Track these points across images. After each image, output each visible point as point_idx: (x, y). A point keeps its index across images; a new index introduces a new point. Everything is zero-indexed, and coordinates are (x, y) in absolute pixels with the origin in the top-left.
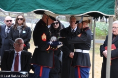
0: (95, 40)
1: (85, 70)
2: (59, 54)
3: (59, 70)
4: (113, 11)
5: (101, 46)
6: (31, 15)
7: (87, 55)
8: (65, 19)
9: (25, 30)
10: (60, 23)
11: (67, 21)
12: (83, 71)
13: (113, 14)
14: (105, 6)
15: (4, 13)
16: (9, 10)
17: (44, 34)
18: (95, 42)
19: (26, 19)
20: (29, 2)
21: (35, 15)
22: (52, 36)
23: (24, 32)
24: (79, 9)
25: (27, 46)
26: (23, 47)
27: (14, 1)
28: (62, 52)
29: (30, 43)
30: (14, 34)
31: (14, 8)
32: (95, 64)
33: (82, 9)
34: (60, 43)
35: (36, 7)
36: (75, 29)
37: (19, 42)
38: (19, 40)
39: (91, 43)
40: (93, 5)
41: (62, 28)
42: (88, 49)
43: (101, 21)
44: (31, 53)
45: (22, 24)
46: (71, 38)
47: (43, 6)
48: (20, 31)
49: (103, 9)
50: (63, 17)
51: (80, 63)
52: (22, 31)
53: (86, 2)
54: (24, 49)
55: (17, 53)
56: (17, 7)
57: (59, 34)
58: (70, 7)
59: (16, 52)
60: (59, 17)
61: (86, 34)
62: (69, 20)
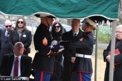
0: (98, 44)
1: (86, 76)
2: (60, 59)
3: (60, 75)
4: (117, 15)
5: (105, 51)
6: (31, 18)
7: (89, 60)
8: (66, 22)
9: (26, 34)
10: (61, 27)
11: (69, 24)
12: (85, 77)
13: (117, 18)
14: (108, 9)
15: (4, 16)
16: (9, 13)
17: (45, 38)
18: (98, 47)
19: (27, 22)
20: (30, 5)
21: (36, 18)
22: (53, 40)
23: (25, 36)
24: (82, 12)
25: (27, 51)
26: (23, 51)
27: (14, 4)
28: (63, 57)
29: (30, 47)
30: (14, 38)
31: (14, 11)
32: (97, 70)
33: (85, 12)
34: (61, 46)
35: (37, 10)
36: (77, 33)
37: (19, 46)
38: (19, 44)
39: (93, 48)
40: (96, 8)
41: (63, 32)
42: (90, 53)
43: (103, 25)
44: (31, 58)
45: (23, 27)
46: (73, 43)
47: (44, 9)
48: (20, 35)
49: (106, 12)
50: (65, 20)
51: (82, 68)
52: (23, 34)
53: (88, 5)
54: (24, 54)
55: (17, 58)
56: (17, 9)
57: (61, 38)
58: (72, 10)
59: (15, 56)
60: (60, 21)
61: (88, 38)
62: (71, 23)
